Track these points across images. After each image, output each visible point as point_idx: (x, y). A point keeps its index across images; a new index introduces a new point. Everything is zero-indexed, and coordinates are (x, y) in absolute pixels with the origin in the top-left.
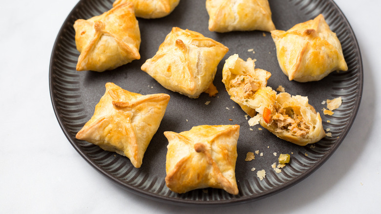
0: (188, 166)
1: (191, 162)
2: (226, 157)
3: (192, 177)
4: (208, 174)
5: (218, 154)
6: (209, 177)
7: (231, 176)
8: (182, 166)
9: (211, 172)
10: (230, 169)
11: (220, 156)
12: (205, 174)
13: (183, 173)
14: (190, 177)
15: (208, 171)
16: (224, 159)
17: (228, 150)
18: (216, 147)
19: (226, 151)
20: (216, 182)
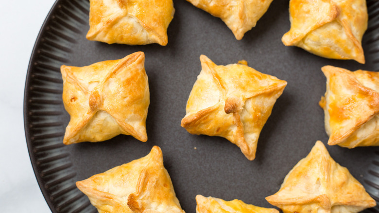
0: (211, 117)
1: (216, 114)
2: (256, 119)
3: (211, 128)
4: (230, 131)
5: (250, 113)
6: (230, 133)
7: (253, 140)
8: (204, 116)
9: (234, 130)
10: (255, 132)
11: (251, 117)
12: (226, 130)
13: (203, 122)
14: (209, 128)
15: (231, 128)
16: (254, 121)
17: (261, 113)
18: (250, 106)
19: (259, 114)
20: (235, 141)
